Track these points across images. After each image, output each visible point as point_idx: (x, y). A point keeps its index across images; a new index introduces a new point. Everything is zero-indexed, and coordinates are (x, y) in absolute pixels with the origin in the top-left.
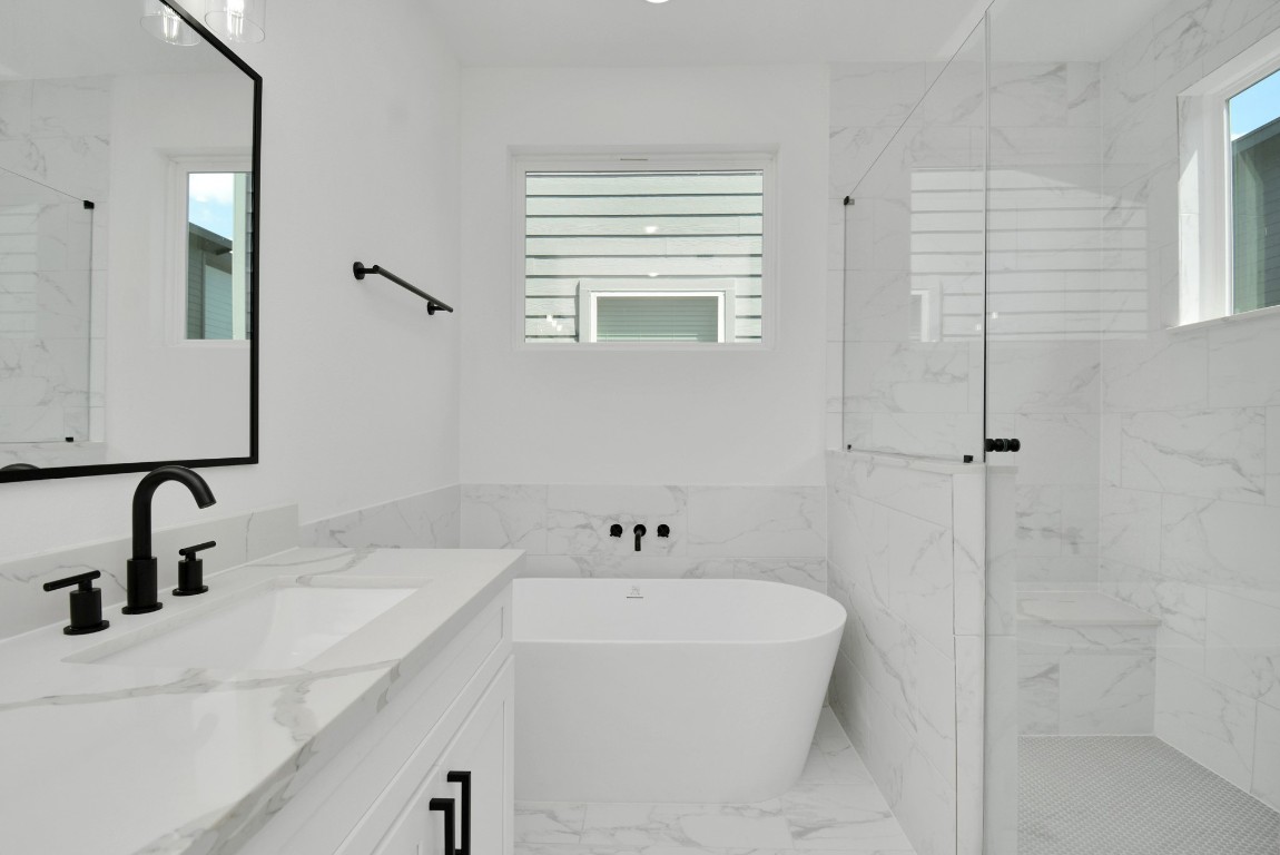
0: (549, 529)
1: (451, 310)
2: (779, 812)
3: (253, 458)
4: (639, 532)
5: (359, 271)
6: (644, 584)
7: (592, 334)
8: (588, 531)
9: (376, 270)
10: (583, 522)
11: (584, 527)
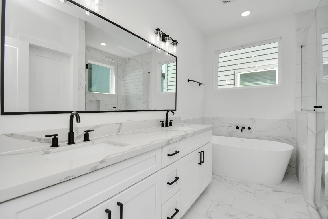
0: (223, 127)
1: (203, 84)
2: (272, 187)
3: (176, 110)
4: (243, 128)
5: (189, 81)
6: (244, 140)
7: (238, 84)
8: (231, 127)
9: (191, 80)
10: (230, 125)
11: (230, 126)
